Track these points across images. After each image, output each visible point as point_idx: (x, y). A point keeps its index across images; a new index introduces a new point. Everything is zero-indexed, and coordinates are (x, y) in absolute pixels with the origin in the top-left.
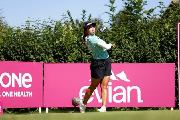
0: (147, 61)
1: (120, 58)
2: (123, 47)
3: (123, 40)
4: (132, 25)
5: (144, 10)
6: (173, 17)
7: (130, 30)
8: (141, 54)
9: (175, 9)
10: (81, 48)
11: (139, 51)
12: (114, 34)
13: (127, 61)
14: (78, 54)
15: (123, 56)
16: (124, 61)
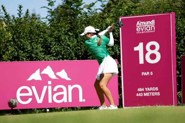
0: (89, 58)
1: (59, 56)
2: (63, 43)
3: (62, 36)
4: (72, 21)
5: (84, 5)
6: (115, 11)
7: (70, 25)
8: (82, 50)
9: (117, 2)
10: (18, 45)
11: (79, 48)
12: (53, 30)
13: (67, 59)
14: (14, 52)
15: (62, 53)
16: (65, 59)
